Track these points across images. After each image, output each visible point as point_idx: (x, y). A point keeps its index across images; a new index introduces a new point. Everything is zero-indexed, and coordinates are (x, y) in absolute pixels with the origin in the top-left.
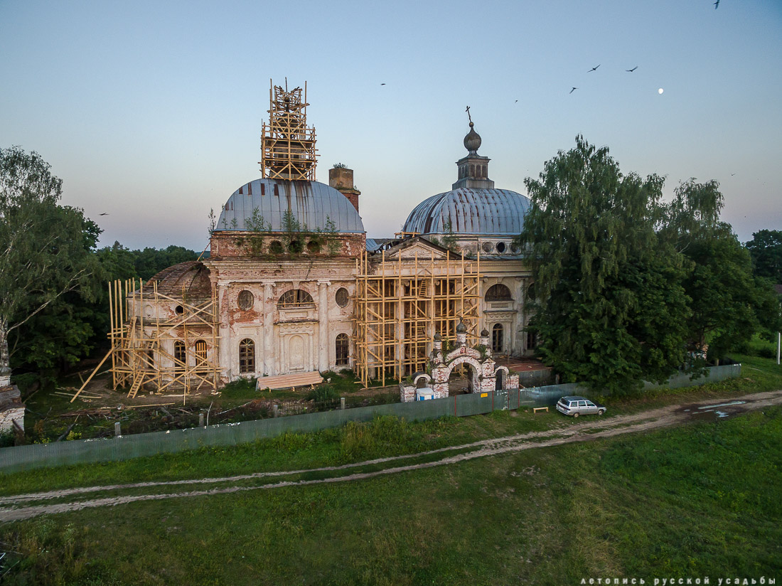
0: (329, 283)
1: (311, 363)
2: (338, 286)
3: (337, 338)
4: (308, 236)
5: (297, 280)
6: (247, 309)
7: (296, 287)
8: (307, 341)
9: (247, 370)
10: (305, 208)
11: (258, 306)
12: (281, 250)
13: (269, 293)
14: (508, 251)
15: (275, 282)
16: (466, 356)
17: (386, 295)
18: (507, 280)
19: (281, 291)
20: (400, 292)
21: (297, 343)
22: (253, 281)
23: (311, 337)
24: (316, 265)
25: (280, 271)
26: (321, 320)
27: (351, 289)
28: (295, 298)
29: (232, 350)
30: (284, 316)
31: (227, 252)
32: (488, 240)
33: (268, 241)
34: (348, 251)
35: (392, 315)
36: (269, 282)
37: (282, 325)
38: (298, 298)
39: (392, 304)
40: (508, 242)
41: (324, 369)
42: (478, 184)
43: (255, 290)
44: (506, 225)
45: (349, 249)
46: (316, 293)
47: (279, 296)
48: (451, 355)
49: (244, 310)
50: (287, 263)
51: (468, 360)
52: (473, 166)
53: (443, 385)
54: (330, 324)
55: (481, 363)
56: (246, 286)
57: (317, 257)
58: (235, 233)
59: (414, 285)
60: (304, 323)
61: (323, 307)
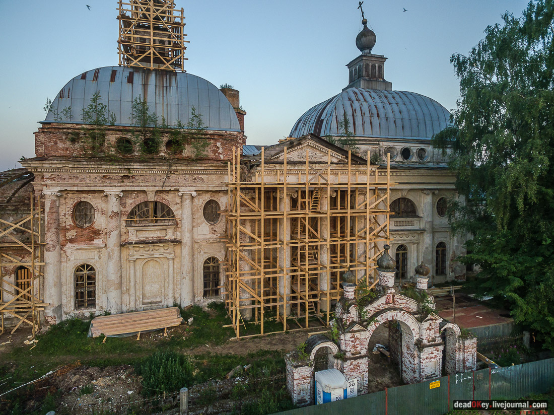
0: (194, 194)
1: (171, 295)
2: (207, 197)
3: (206, 262)
4: (167, 133)
5: (151, 188)
6: (86, 226)
7: (151, 197)
8: (166, 267)
9: (86, 304)
10: (165, 98)
11: (100, 221)
12: (130, 151)
13: (113, 205)
14: (414, 159)
15: (122, 191)
16: (395, 309)
17: (267, 209)
18: (412, 193)
19: (131, 203)
20: (285, 206)
21: (152, 269)
22: (92, 188)
23: (171, 262)
24: (177, 170)
25: (128, 177)
26: (184, 241)
27: (223, 201)
28: (151, 212)
29: (63, 280)
30: (133, 235)
31: (57, 150)
32: (391, 144)
33: (112, 138)
34: (219, 153)
35: (275, 234)
36: (114, 190)
37: (131, 246)
38: (155, 212)
39: (275, 221)
40: (414, 148)
41: (186, 303)
42: (374, 85)
43: (95, 201)
44: (411, 128)
45: (220, 150)
46: (178, 206)
47: (129, 209)
48: (370, 309)
49: (81, 227)
50: (136, 166)
51: (399, 316)
52: (367, 65)
53: (359, 361)
54: (196, 246)
55: (420, 320)
56: (84, 195)
57: (178, 159)
58: (69, 126)
59: (303, 196)
60: (161, 245)
61: (186, 224)
